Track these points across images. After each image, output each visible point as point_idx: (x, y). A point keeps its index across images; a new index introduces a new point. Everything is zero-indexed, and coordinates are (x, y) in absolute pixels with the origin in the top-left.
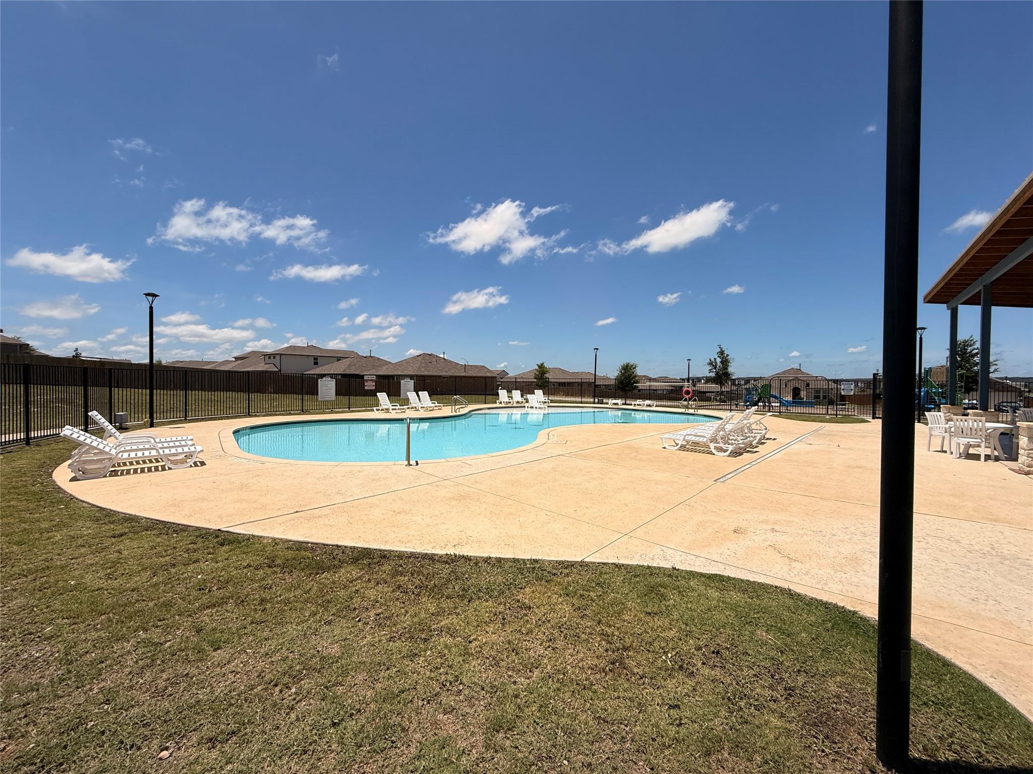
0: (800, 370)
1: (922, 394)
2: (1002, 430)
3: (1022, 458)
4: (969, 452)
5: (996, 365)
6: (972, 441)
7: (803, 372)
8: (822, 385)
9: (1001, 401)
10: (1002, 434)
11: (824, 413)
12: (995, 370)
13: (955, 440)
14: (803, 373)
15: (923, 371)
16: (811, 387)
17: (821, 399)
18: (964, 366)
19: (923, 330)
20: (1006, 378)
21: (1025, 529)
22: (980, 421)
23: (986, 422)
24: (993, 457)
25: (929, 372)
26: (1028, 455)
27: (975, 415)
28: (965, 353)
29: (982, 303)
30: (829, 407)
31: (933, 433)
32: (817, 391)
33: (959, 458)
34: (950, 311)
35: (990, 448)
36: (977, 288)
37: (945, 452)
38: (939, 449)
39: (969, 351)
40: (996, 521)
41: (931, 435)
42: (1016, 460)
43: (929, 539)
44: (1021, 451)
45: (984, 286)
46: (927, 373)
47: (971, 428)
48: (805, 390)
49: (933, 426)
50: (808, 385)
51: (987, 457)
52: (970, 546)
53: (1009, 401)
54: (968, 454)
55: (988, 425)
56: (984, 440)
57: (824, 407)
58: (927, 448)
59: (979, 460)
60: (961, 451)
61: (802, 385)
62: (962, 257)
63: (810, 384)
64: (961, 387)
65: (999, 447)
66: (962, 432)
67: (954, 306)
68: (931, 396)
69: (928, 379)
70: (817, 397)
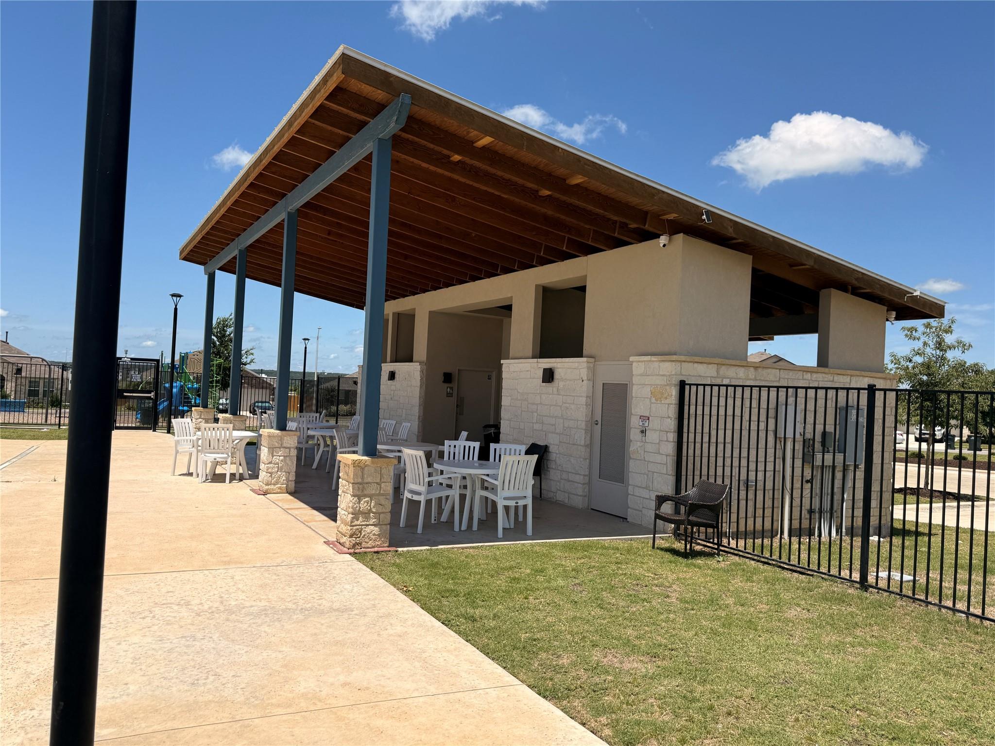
0: (6, 342)
1: (174, 390)
2: (248, 440)
3: (262, 475)
4: (216, 473)
5: (252, 354)
6: (219, 457)
7: (11, 347)
8: (43, 372)
9: (256, 400)
10: (249, 444)
11: (39, 422)
12: (252, 361)
13: (202, 456)
14: (11, 349)
15: (177, 357)
16: (23, 374)
17: (41, 396)
18: (223, 353)
19: (178, 298)
20: (262, 372)
21: (254, 567)
22: (228, 430)
23: (234, 430)
24: (237, 476)
25: (185, 358)
26: (267, 470)
27: (226, 421)
28: (224, 336)
29: (237, 273)
30: (49, 411)
31: (180, 449)
32: (34, 382)
33: (204, 482)
34: (207, 276)
35: (235, 464)
36: (232, 252)
37: (191, 474)
38: (185, 471)
39: (228, 333)
40: (229, 563)
41: (177, 452)
42: (257, 477)
43: (157, 611)
44: (262, 466)
45: (240, 250)
46: (183, 360)
47: (218, 440)
48: (14, 380)
49: (180, 438)
50: (19, 371)
51: (233, 476)
52: (200, 607)
53: (264, 400)
54: (215, 474)
55: (237, 434)
56: (230, 455)
57: (40, 411)
58: (171, 470)
59: (224, 482)
60: (208, 472)
61: (10, 370)
62: (219, 206)
63: (24, 370)
64: (217, 382)
65: (244, 463)
66: (209, 446)
67: (211, 270)
68: (185, 394)
69: (183, 368)
70: (33, 393)
